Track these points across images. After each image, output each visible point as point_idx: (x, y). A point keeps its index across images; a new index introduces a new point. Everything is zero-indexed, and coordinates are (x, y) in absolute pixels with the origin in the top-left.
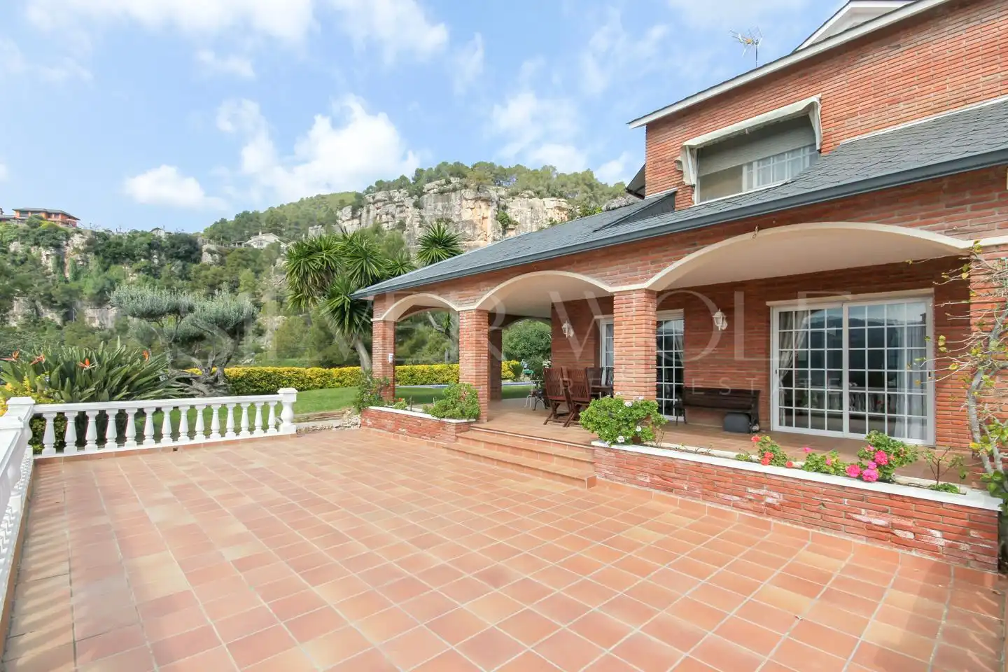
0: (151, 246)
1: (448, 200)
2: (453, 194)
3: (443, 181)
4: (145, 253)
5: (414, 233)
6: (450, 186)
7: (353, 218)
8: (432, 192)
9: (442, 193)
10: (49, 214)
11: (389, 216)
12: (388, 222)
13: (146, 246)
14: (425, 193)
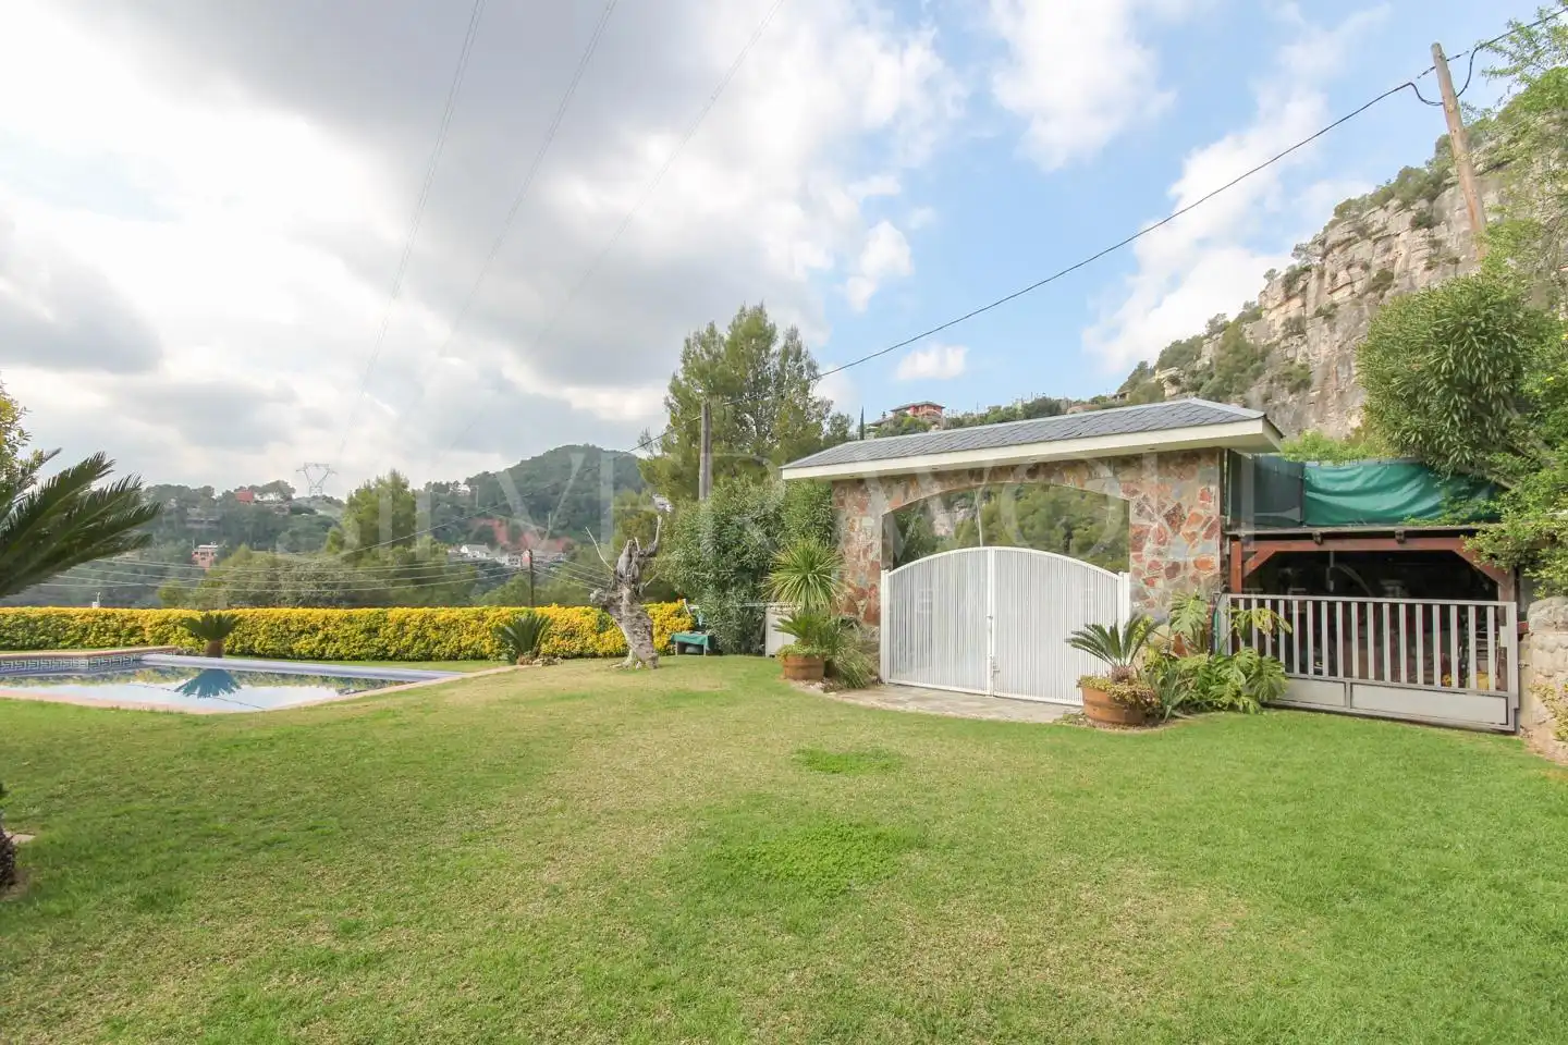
5: (1412, 287)
7: (1288, 298)
10: (916, 408)
12: (1351, 283)
14: (1447, 187)
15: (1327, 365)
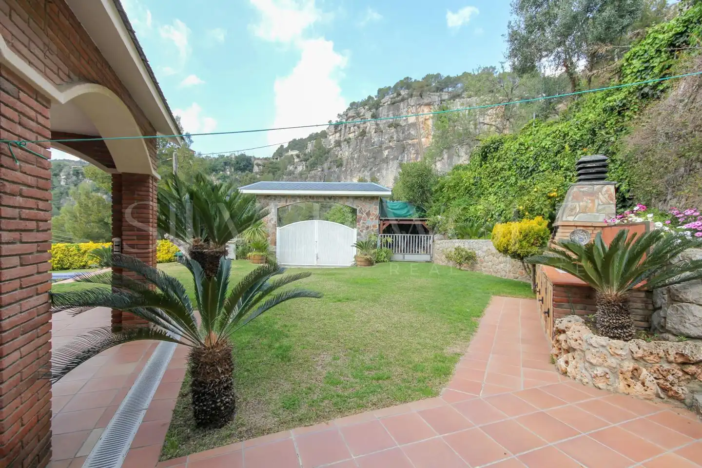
0: (226, 164)
1: (398, 109)
2: (402, 105)
3: (395, 95)
4: (223, 169)
5: (371, 138)
6: (400, 98)
7: (336, 132)
8: (386, 104)
9: (393, 104)
11: (356, 128)
12: (354, 132)
13: (222, 164)
14: (380, 106)
15: (347, 160)
